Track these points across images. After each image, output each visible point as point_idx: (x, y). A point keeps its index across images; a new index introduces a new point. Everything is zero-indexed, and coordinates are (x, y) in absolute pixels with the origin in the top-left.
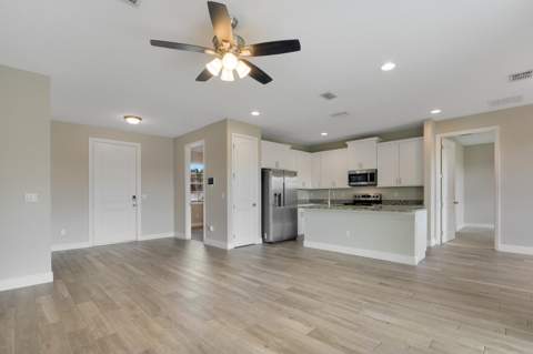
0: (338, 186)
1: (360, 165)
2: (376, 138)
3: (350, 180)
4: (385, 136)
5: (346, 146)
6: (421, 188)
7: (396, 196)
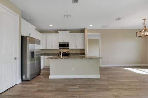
0: (54, 48)
1: (64, 40)
2: (69, 31)
3: (59, 46)
4: (72, 31)
5: (58, 33)
6: (84, 50)
7: (74, 52)
